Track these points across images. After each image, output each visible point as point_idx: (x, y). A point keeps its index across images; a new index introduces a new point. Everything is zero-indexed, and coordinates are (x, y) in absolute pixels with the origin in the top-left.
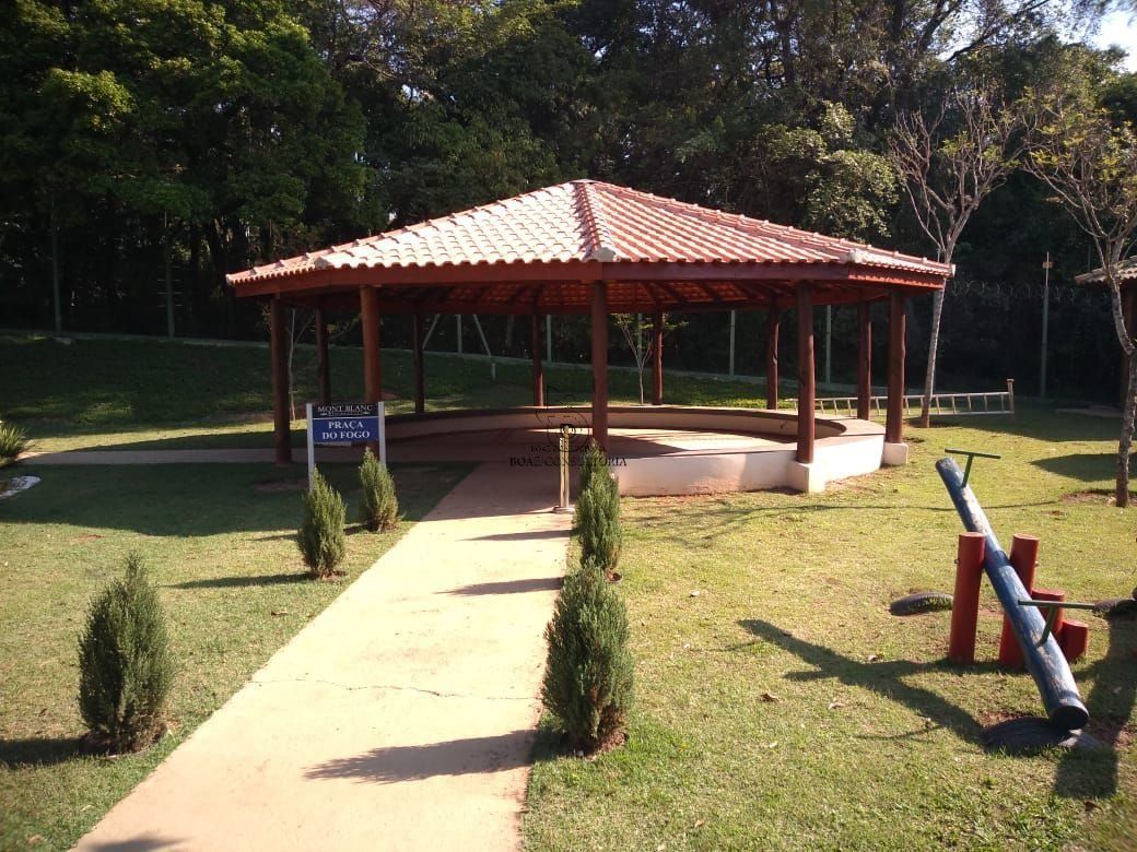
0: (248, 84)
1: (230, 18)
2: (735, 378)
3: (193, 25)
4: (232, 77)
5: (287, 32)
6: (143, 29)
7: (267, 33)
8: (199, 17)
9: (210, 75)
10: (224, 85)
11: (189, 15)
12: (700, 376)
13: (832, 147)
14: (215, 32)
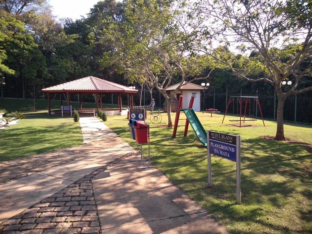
0: (29, 55)
1: (24, 43)
2: (113, 105)
3: (18, 44)
4: (26, 54)
5: (35, 46)
6: (9, 44)
7: (31, 46)
8: (19, 43)
9: (22, 53)
10: (25, 55)
11: (17, 43)
12: (107, 104)
13: (127, 67)
14: (22, 46)
